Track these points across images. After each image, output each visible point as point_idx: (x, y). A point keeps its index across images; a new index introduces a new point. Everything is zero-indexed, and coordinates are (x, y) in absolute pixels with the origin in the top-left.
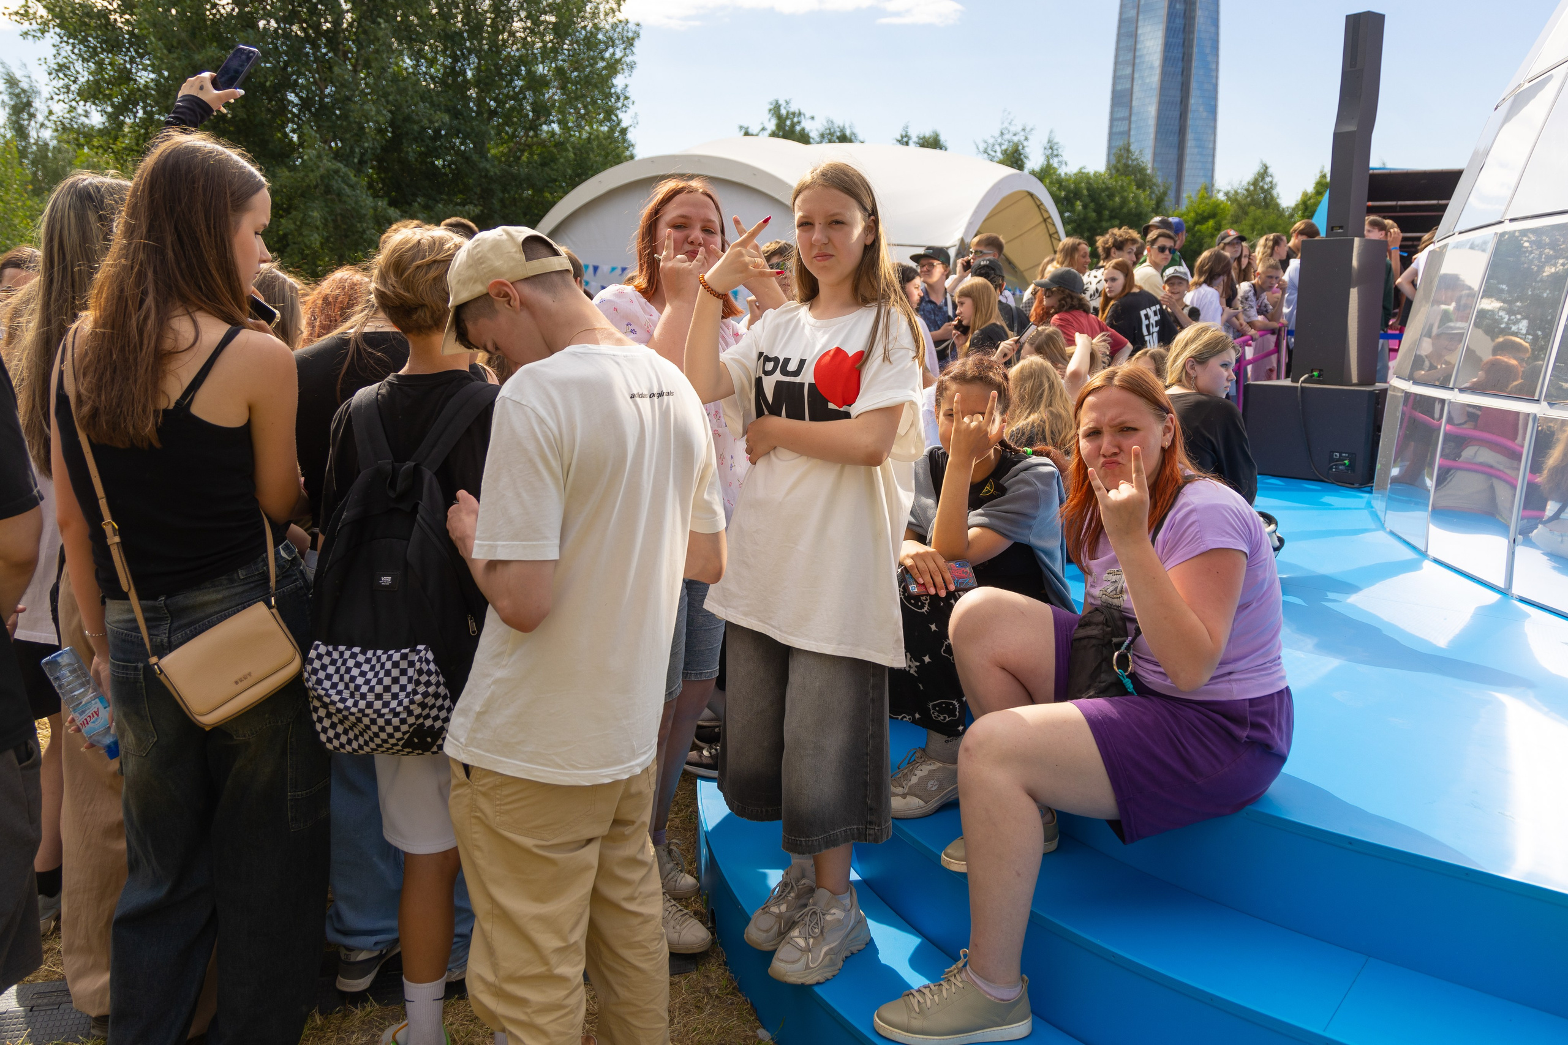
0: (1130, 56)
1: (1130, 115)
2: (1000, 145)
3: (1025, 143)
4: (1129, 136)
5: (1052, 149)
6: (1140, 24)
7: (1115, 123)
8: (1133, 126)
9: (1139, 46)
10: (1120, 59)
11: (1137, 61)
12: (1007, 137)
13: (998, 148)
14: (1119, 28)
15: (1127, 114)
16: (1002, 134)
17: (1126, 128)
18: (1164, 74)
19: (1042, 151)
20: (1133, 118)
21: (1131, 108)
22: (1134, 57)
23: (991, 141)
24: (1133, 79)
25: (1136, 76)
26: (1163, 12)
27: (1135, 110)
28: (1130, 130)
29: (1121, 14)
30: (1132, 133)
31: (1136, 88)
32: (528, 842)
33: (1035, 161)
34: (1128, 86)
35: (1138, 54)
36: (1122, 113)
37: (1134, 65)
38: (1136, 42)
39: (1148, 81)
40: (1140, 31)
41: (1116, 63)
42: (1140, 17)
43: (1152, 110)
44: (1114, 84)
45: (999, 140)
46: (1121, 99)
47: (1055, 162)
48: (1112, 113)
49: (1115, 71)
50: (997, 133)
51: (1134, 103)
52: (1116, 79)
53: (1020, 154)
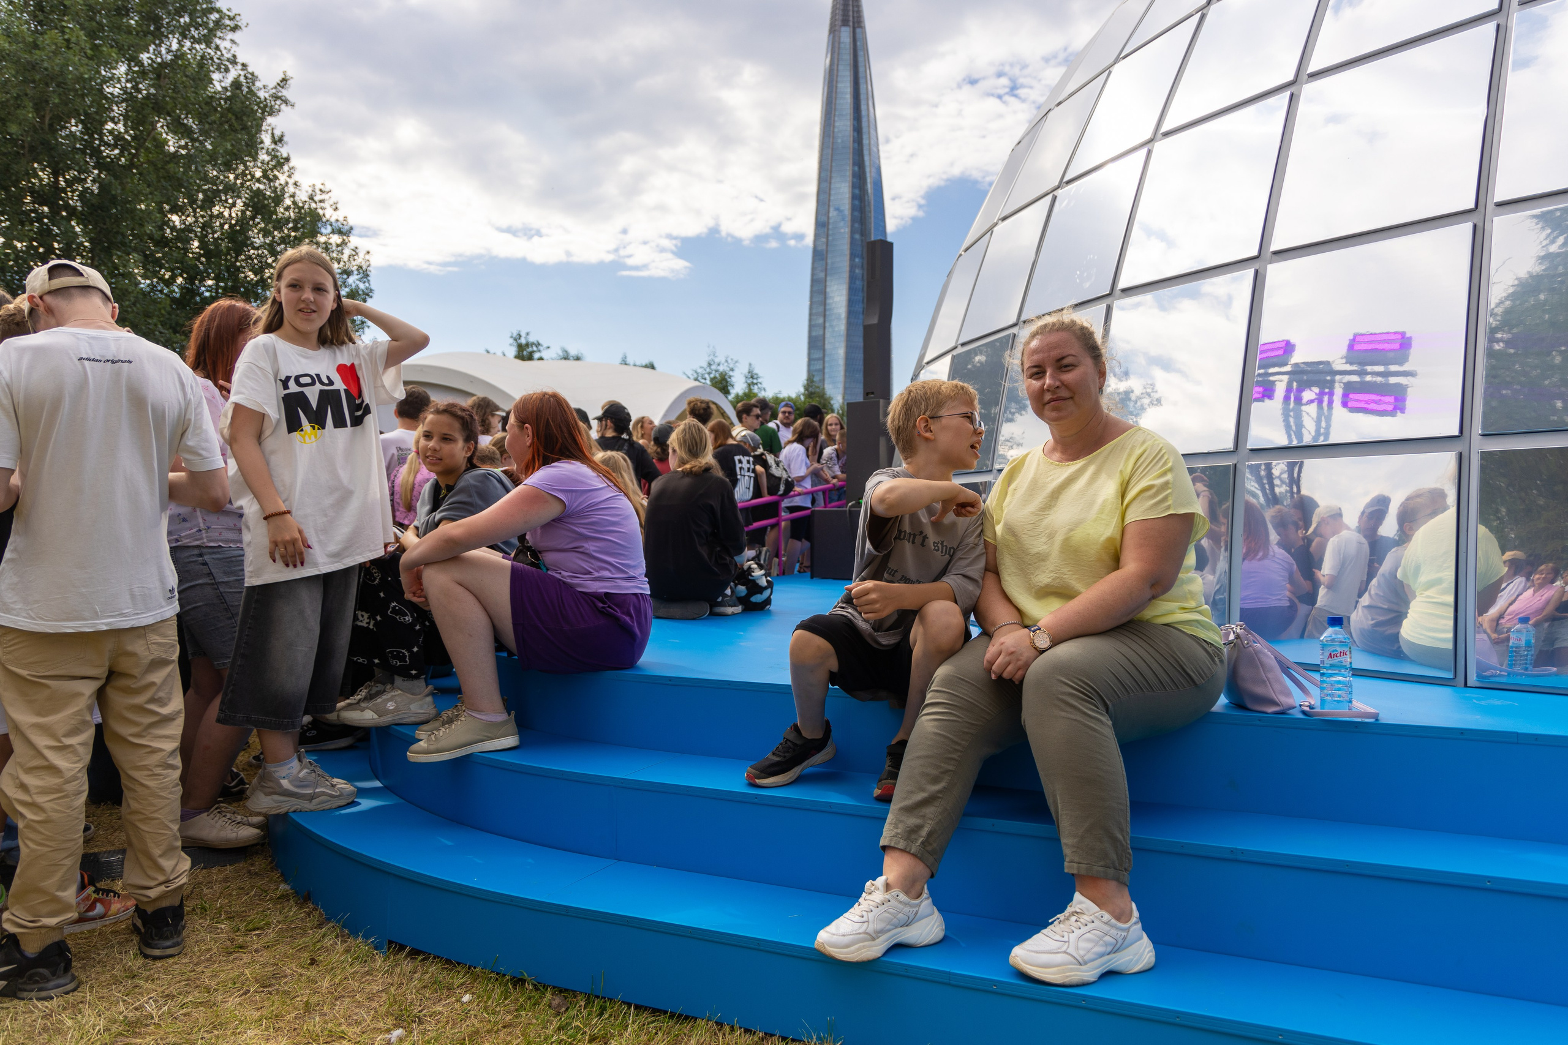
0: (821, 309)
1: (824, 356)
2: (709, 374)
3: (731, 373)
4: (824, 374)
5: (752, 378)
6: (828, 283)
7: (812, 362)
8: (827, 365)
9: (828, 301)
10: (814, 311)
11: (827, 313)
12: (714, 367)
13: (707, 376)
14: (812, 286)
15: (821, 355)
16: (710, 365)
17: (821, 367)
18: (849, 324)
19: (743, 380)
20: (827, 359)
21: (824, 350)
22: (825, 310)
23: (700, 371)
24: (824, 328)
25: (827, 324)
26: (846, 275)
27: (827, 352)
28: (824, 368)
29: (813, 275)
30: (826, 370)
31: (828, 335)
32: (24, 673)
33: (739, 387)
34: (821, 333)
35: (827, 307)
36: (817, 354)
37: (825, 316)
38: (825, 299)
39: (836, 329)
40: (828, 290)
41: (811, 314)
42: (828, 278)
43: (841, 352)
44: (810, 331)
45: (708, 370)
46: (816, 344)
47: (755, 389)
48: (809, 354)
49: (810, 320)
50: (705, 365)
51: (827, 347)
52: (811, 327)
53: (727, 382)
